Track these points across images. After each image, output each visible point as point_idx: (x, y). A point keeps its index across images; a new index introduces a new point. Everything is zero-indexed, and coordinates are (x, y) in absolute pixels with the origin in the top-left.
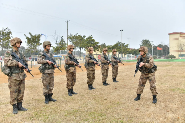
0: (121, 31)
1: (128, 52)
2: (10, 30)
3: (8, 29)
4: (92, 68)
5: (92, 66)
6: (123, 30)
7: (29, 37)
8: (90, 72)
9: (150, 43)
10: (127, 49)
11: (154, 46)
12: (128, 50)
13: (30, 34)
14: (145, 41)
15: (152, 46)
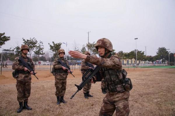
0: (135, 39)
1: (143, 58)
2: (36, 40)
3: (34, 39)
4: (61, 75)
5: (60, 73)
6: (137, 39)
7: (52, 46)
8: (58, 81)
9: (167, 50)
10: (142, 56)
11: (171, 53)
12: (144, 57)
13: (53, 42)
14: (162, 49)
15: (168, 53)
